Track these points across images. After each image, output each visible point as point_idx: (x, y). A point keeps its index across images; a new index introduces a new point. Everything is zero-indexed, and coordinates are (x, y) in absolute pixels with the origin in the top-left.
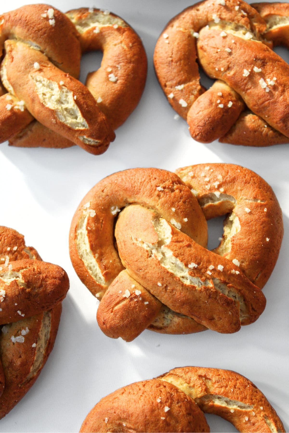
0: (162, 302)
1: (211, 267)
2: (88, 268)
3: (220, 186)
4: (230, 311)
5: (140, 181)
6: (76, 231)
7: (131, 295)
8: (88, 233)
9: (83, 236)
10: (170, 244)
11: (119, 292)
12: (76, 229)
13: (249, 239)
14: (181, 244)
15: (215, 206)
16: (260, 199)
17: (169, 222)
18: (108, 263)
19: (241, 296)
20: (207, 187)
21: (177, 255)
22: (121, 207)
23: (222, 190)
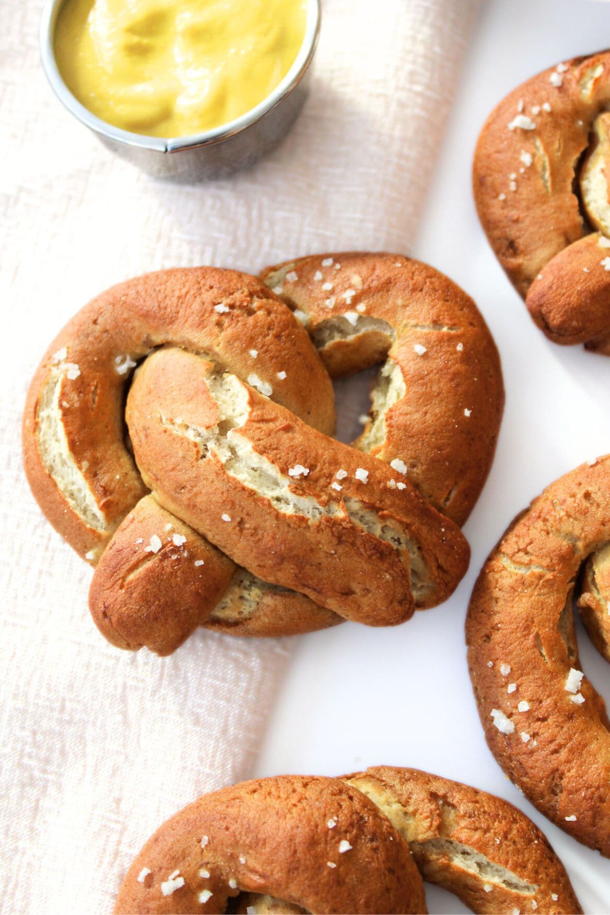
0: (236, 561)
1: (341, 474)
2: (67, 494)
3: (356, 300)
4: (387, 571)
5: (177, 294)
6: (36, 413)
7: (163, 547)
8: (64, 415)
9: (53, 424)
10: (246, 425)
11: (138, 542)
12: (35, 408)
13: (426, 413)
14: (271, 425)
15: (347, 345)
16: (447, 324)
17: (244, 381)
18: (111, 480)
19: (411, 539)
20: (327, 302)
21: (263, 450)
22: (138, 357)
23: (362, 307)
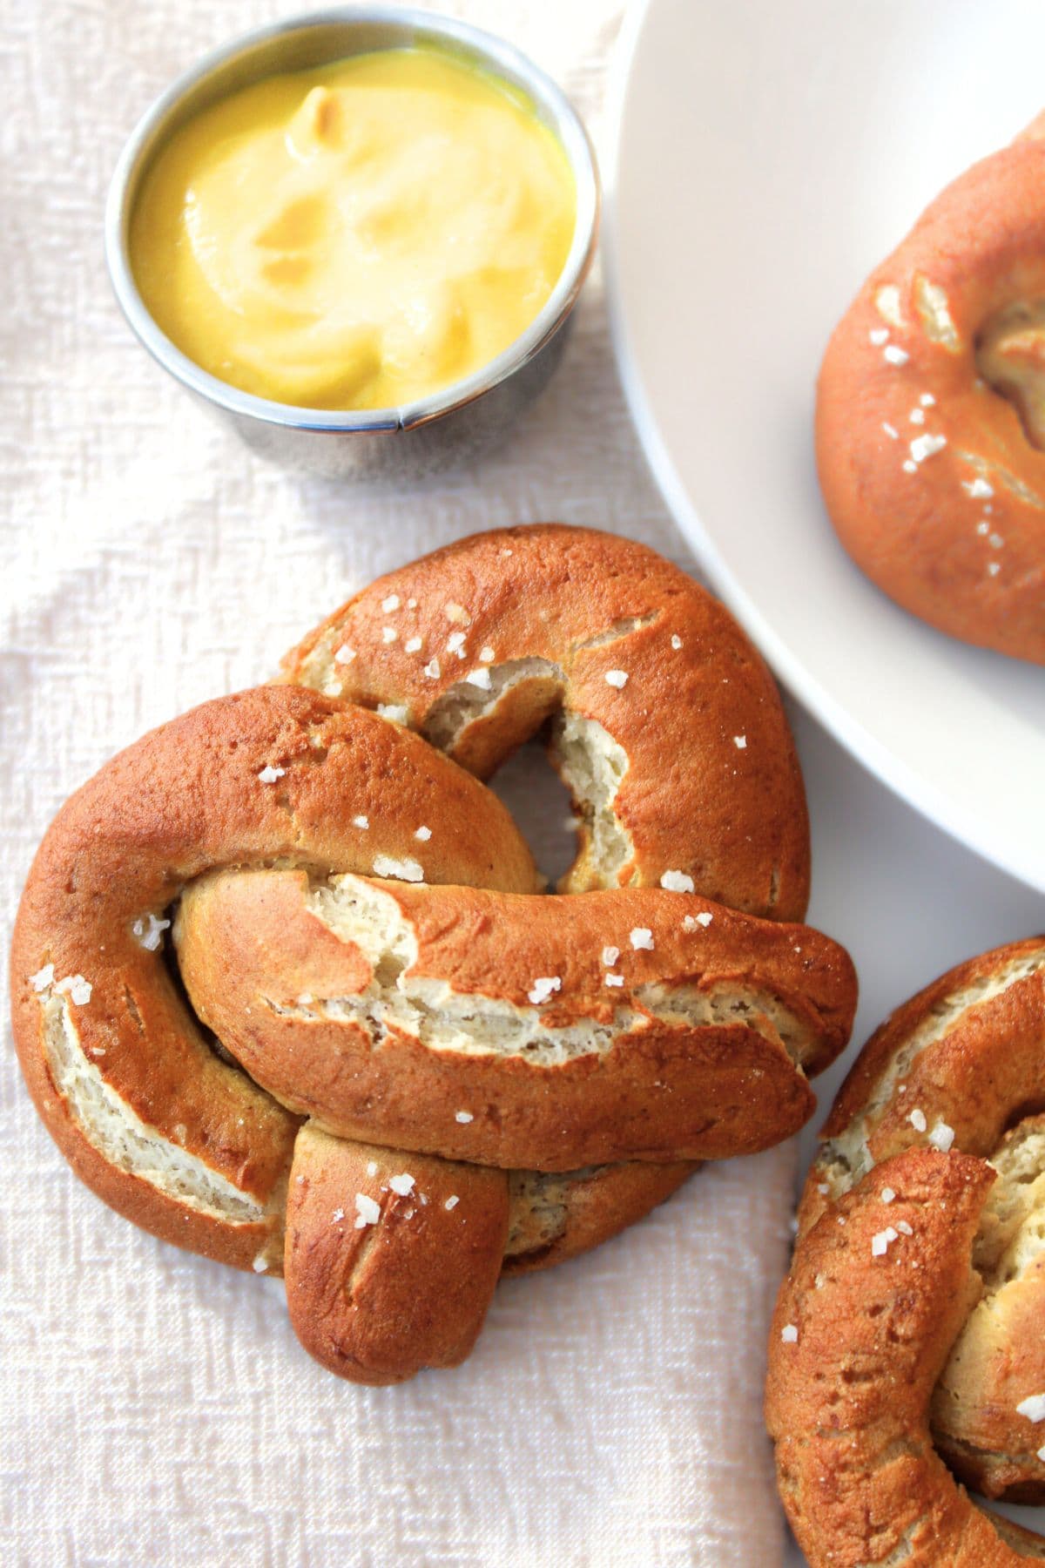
0: (504, 1166)
1: (609, 956)
2: (175, 1191)
3: (472, 647)
4: (752, 1066)
5: (184, 783)
6: (54, 1087)
7: (383, 1205)
8: (104, 1070)
9: (92, 1089)
10: (422, 955)
11: (336, 1219)
12: (49, 1078)
13: (677, 777)
14: (459, 934)
15: (490, 722)
16: (638, 614)
17: (370, 874)
18: (234, 1133)
19: (760, 992)
20: (427, 671)
21: (470, 984)
22: (165, 907)
23: (487, 654)
